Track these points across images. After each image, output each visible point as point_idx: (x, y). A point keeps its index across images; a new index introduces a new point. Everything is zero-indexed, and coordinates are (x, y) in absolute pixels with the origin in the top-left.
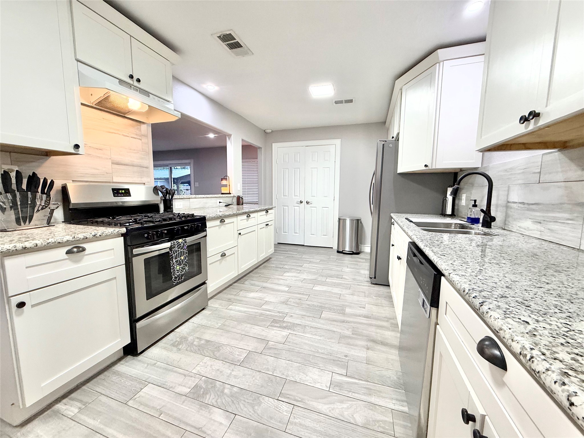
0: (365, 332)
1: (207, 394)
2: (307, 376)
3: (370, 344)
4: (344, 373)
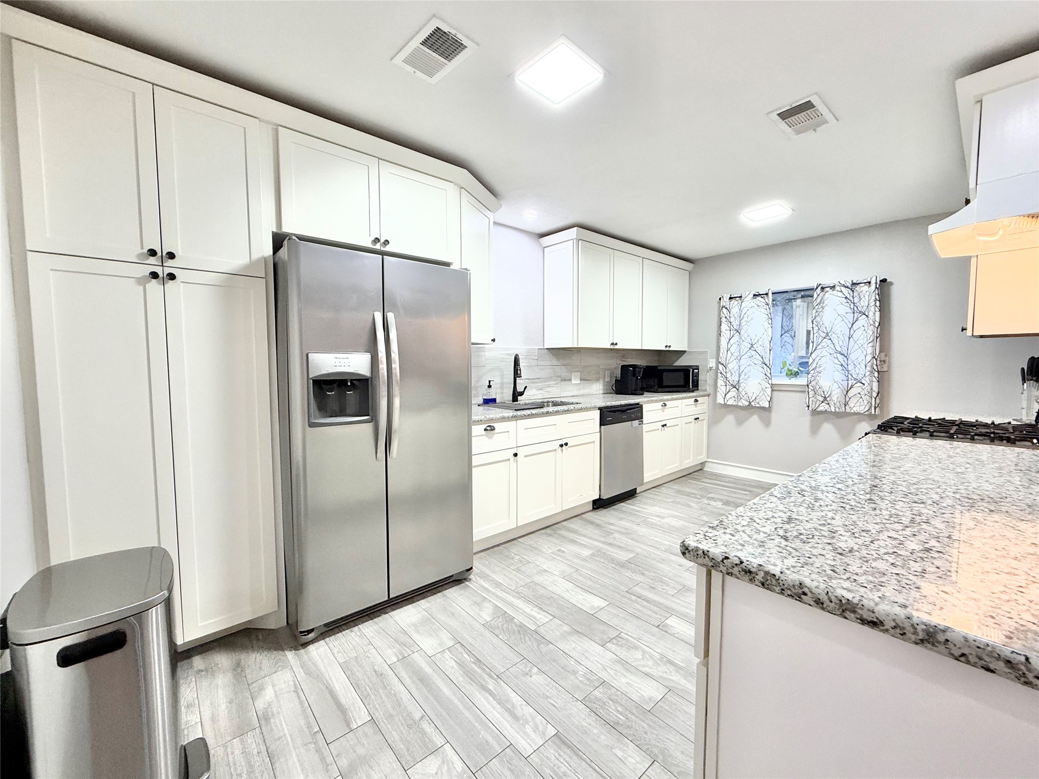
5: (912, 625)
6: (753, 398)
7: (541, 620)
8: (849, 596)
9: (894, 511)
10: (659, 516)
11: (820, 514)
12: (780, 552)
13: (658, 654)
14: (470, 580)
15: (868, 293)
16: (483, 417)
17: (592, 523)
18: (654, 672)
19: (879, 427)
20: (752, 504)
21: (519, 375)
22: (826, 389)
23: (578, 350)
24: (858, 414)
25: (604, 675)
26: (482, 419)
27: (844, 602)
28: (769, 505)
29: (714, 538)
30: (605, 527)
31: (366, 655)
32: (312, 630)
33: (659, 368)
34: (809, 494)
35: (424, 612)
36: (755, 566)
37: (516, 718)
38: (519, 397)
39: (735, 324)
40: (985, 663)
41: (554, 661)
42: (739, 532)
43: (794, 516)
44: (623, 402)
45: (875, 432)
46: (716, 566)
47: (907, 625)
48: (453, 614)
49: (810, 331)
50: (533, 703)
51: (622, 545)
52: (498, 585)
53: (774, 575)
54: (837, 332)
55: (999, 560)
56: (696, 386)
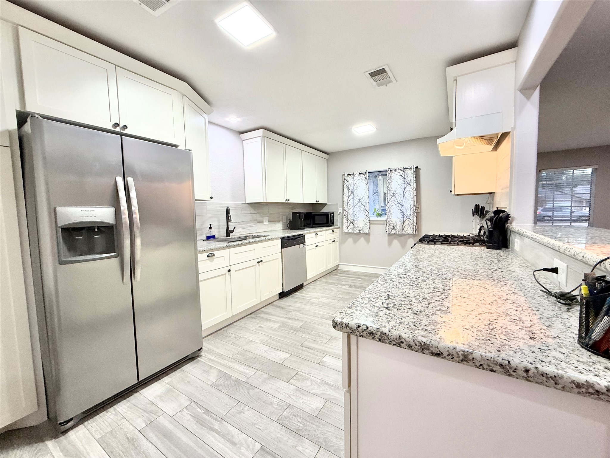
5: (457, 352)
6: (361, 229)
7: (250, 374)
8: (424, 340)
9: (435, 285)
10: (316, 298)
11: (403, 291)
12: (387, 318)
13: (319, 380)
14: (201, 356)
15: (410, 174)
16: (206, 248)
17: (279, 307)
18: (318, 392)
19: (420, 240)
20: (368, 290)
21: (230, 220)
22: (394, 222)
23: (267, 204)
24: (408, 234)
25: (290, 401)
26: (205, 249)
27: (422, 344)
28: (377, 289)
29: (351, 314)
30: (286, 308)
31: (120, 427)
32: (71, 420)
33: (313, 213)
34: (395, 280)
35: (167, 385)
36: (375, 330)
37: (234, 444)
38: (230, 234)
39: (351, 188)
40: (491, 368)
41: (258, 399)
42: (364, 308)
43: (390, 294)
44: (294, 234)
45: (418, 243)
46: (354, 332)
47: (454, 353)
48: (189, 382)
49: (386, 193)
50: (245, 431)
51: (296, 318)
52: (221, 356)
53: (386, 333)
54: (398, 193)
55: (483, 306)
56: (333, 223)
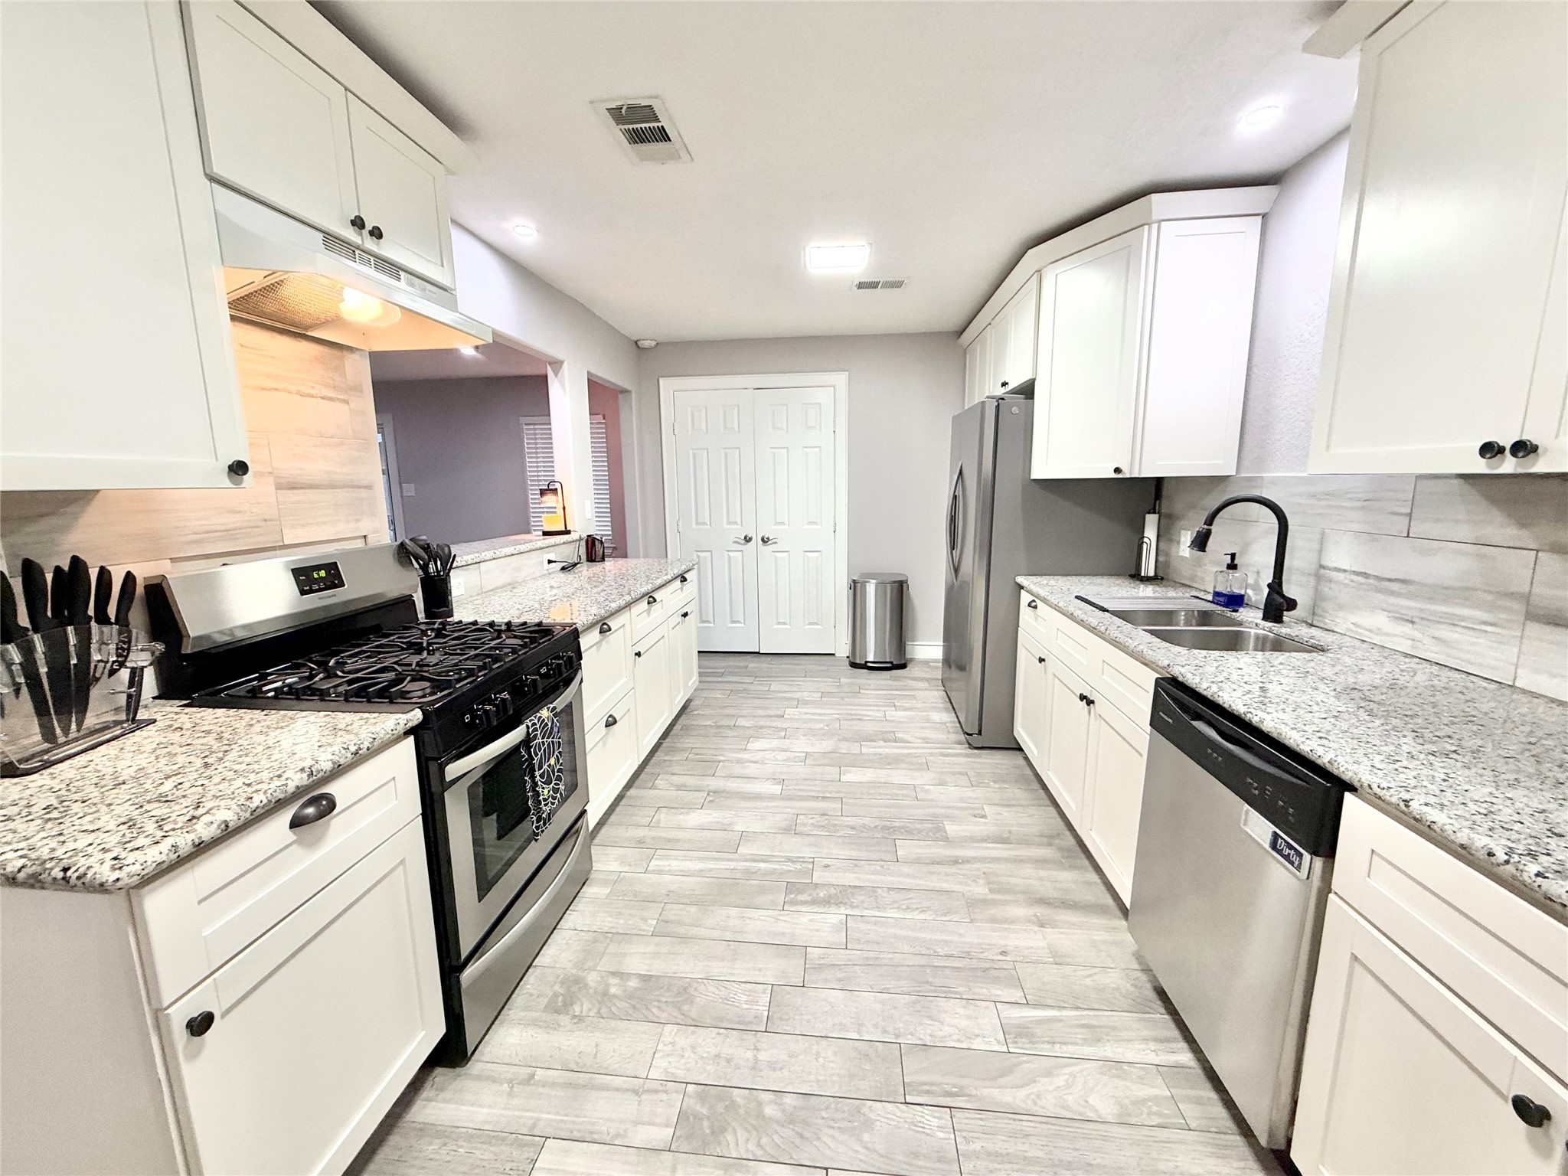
0: (1013, 880)
1: (723, 1131)
2: (942, 1023)
3: (1040, 911)
4: (1021, 997)
